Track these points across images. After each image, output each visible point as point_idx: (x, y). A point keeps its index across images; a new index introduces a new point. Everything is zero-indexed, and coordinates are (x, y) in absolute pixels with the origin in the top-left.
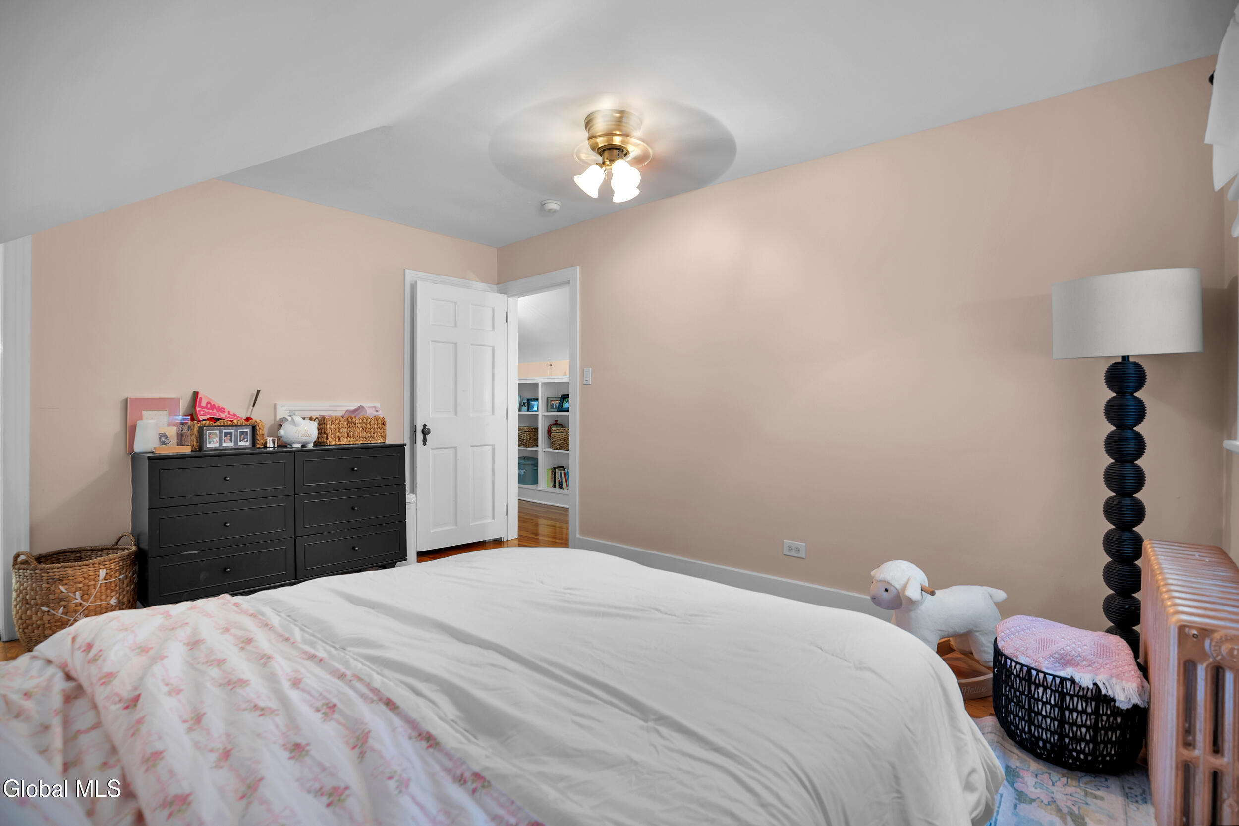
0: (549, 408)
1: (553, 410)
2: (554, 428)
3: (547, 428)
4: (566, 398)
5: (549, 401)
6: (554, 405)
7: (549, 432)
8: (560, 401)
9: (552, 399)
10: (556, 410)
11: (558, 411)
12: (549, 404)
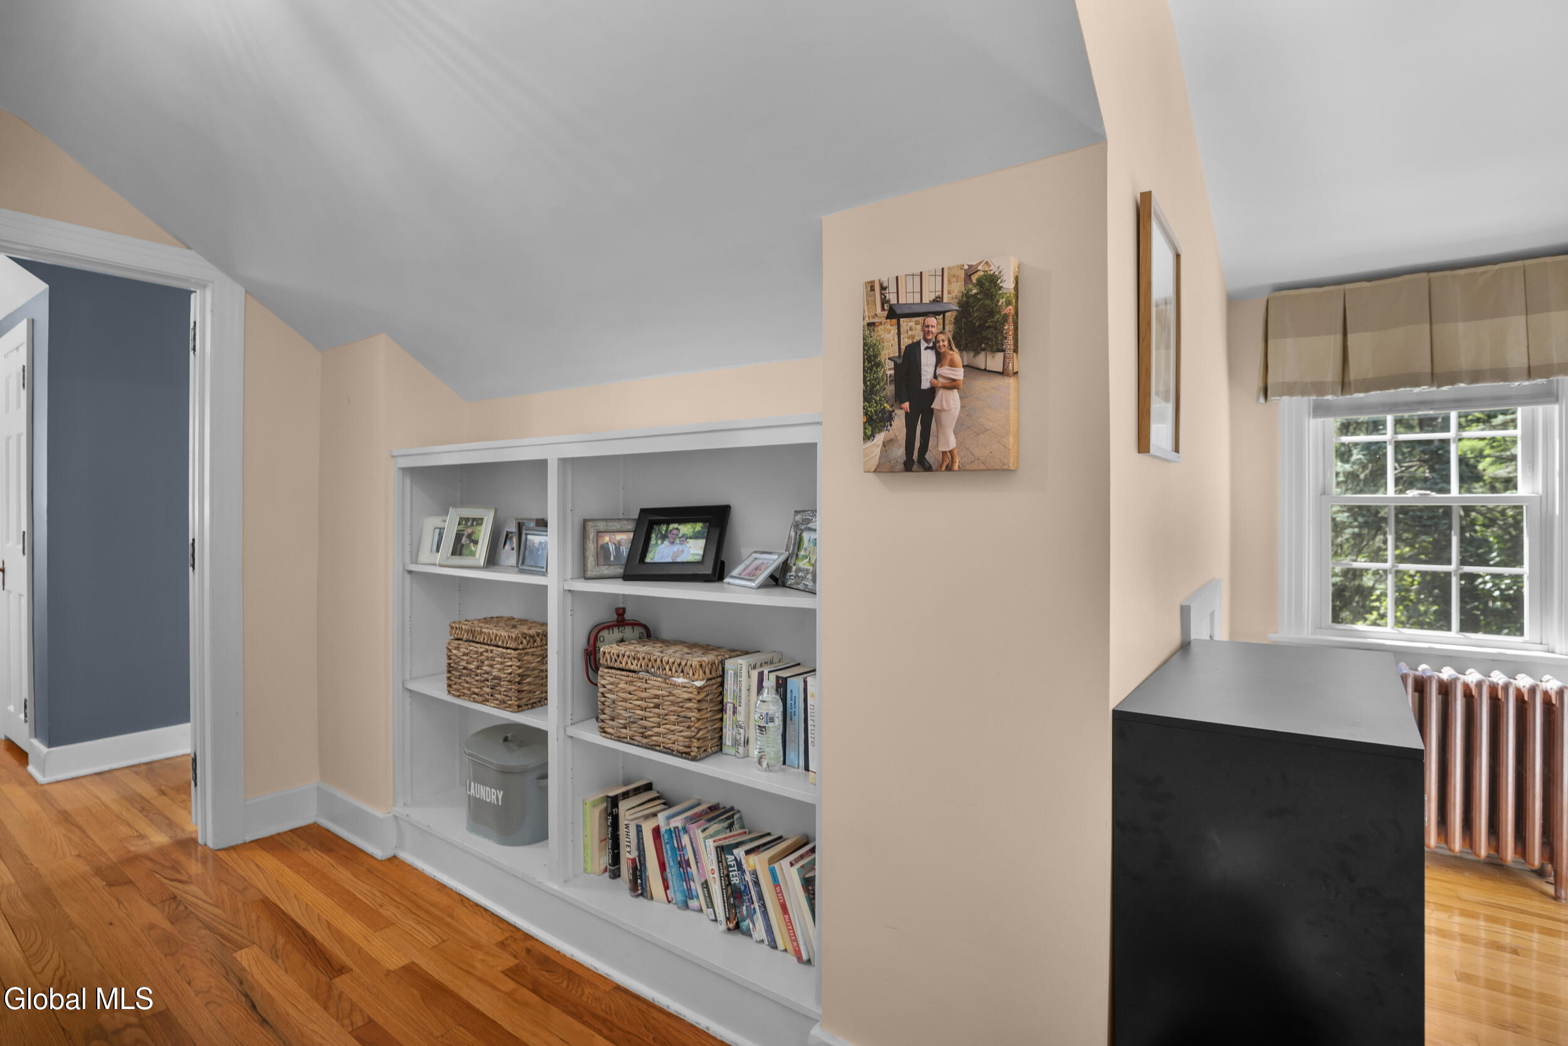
0: (591, 561)
1: (605, 570)
2: (609, 648)
3: (581, 643)
4: (659, 523)
5: (592, 535)
6: (612, 548)
7: (592, 659)
8: (635, 532)
9: (601, 526)
10: (620, 570)
11: (627, 577)
12: (591, 547)
